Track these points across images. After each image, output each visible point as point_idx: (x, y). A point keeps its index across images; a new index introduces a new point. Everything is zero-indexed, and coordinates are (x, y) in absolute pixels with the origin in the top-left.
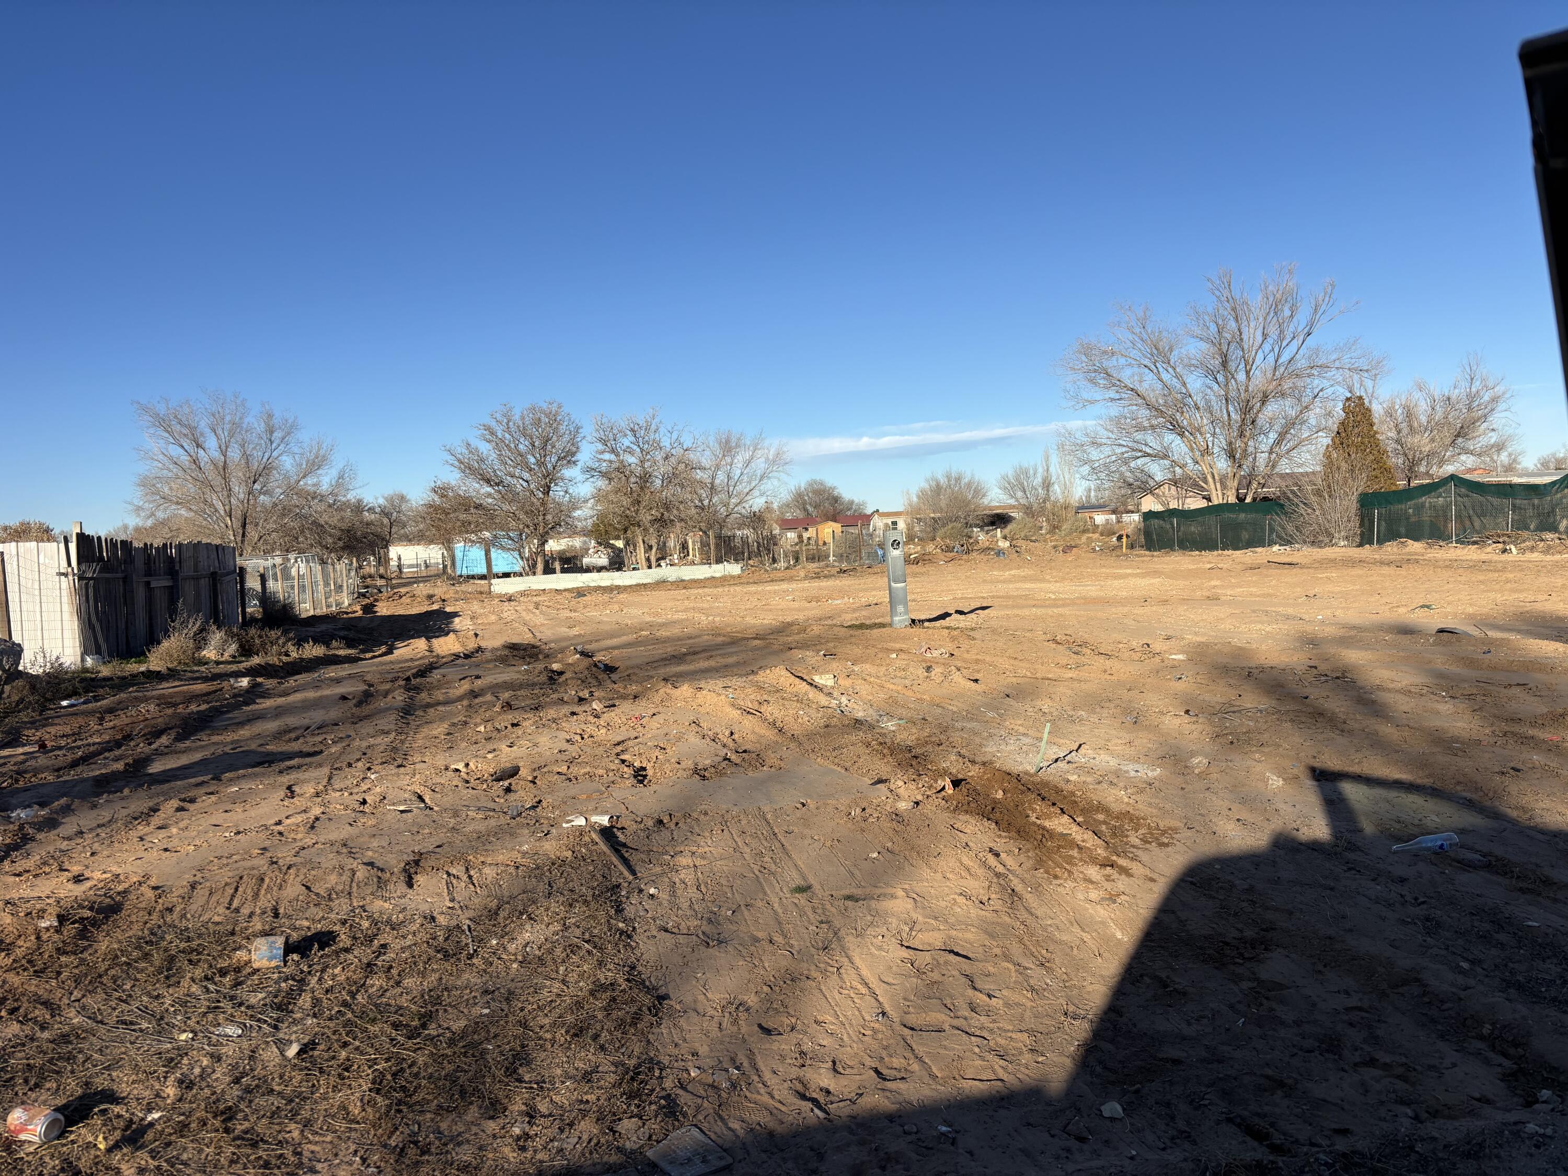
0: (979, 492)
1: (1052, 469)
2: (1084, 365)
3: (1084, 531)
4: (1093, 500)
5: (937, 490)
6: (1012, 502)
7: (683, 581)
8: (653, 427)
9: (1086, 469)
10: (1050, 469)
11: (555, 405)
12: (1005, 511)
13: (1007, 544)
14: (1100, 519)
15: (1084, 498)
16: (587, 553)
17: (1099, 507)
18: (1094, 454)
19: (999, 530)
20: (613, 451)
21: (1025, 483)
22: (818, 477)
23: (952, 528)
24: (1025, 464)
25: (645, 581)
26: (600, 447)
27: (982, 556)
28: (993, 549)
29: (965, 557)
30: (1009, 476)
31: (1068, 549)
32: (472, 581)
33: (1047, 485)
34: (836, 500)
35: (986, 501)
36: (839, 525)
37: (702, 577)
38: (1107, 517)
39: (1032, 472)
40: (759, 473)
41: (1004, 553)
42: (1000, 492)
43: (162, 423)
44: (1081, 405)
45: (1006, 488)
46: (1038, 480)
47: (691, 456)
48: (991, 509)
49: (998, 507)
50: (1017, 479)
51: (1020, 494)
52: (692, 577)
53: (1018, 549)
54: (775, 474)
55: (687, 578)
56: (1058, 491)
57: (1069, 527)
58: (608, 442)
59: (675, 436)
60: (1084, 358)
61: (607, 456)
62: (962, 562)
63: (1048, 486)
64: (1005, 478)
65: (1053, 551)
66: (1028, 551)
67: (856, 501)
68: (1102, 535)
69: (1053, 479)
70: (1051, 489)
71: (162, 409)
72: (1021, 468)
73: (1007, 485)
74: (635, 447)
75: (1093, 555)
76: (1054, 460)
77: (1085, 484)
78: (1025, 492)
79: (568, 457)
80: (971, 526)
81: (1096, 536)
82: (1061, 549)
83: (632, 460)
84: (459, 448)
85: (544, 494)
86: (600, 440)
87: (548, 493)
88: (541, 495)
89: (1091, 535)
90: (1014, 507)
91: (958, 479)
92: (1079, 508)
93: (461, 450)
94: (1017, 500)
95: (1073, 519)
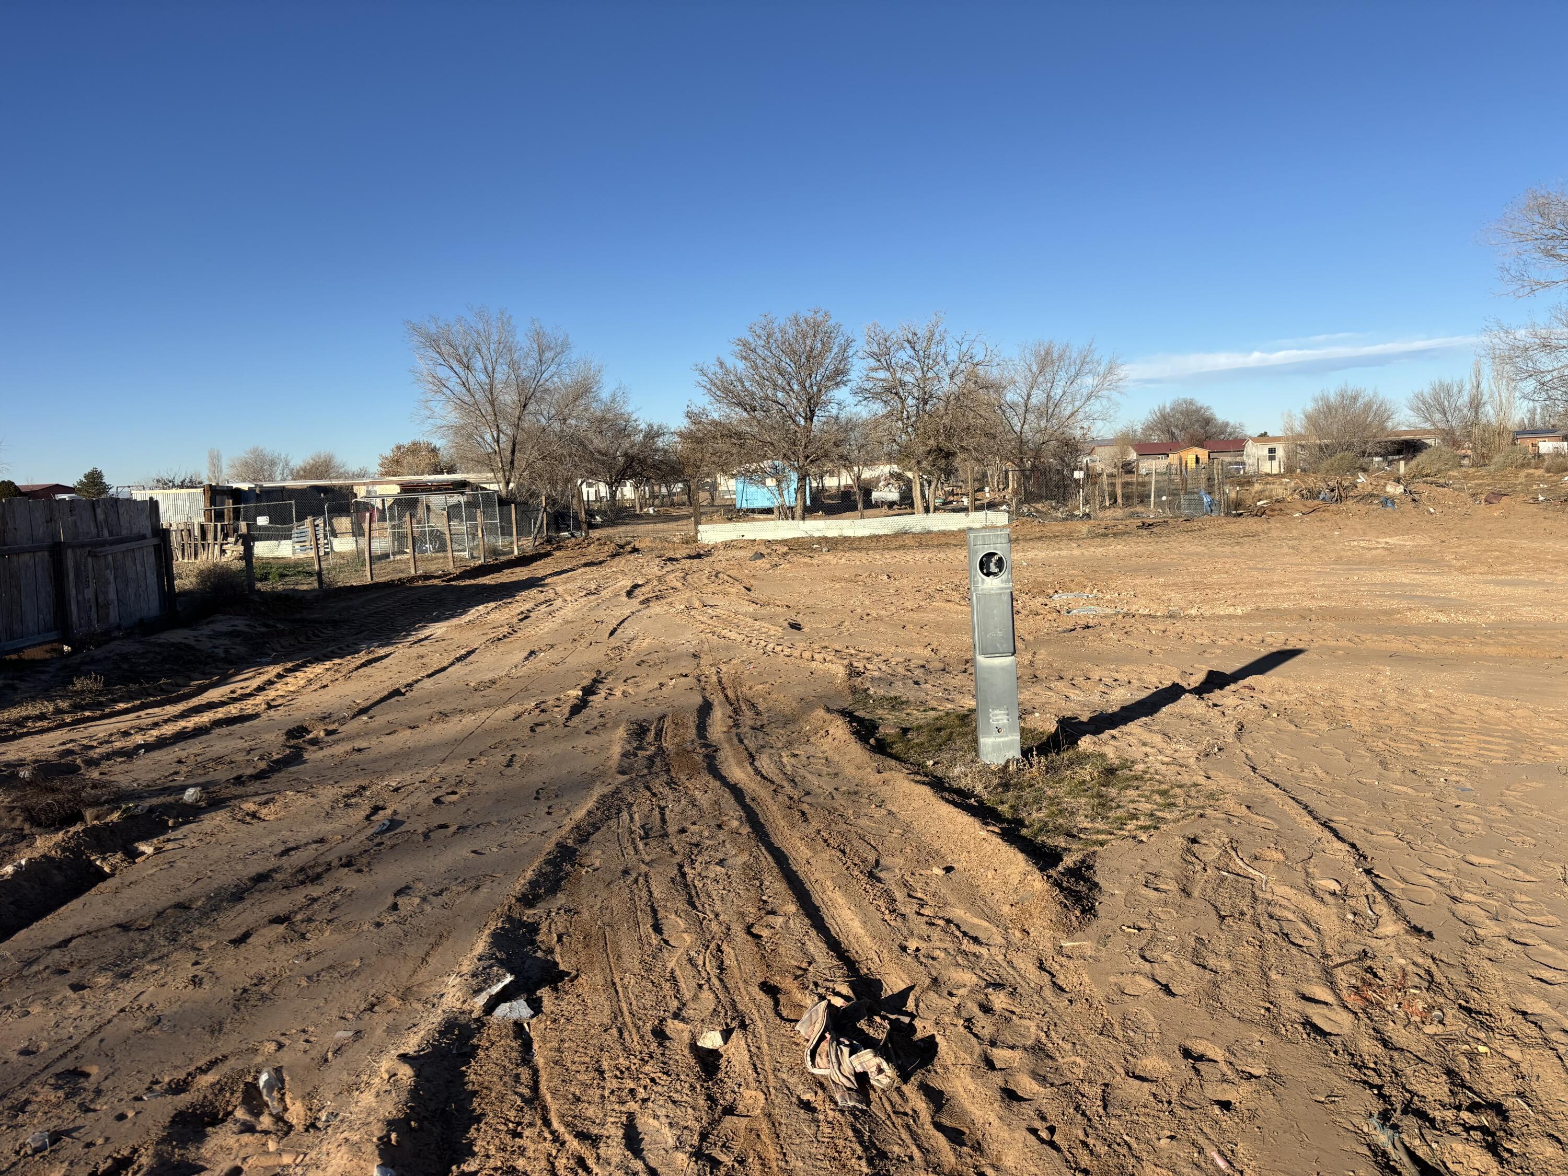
0: (1383, 415)
1: (1484, 386)
2: (1536, 227)
3: (1522, 466)
4: (1539, 423)
5: (1328, 410)
6: (1427, 426)
7: (929, 532)
8: (937, 337)
9: (1530, 385)
10: (1482, 386)
11: (821, 313)
12: (1418, 437)
13: (1400, 489)
14: (1546, 446)
15: (1526, 421)
16: (876, 486)
17: (1548, 432)
18: (1545, 362)
19: (1402, 463)
20: (889, 367)
21: (1446, 403)
22: (1188, 396)
23: (1342, 458)
24: (1447, 380)
25: (881, 532)
26: (873, 363)
27: (1360, 506)
28: (1377, 496)
29: (1333, 507)
30: (1426, 394)
31: (1494, 497)
32: (752, 515)
33: (1476, 404)
34: (1208, 421)
35: (1389, 425)
36: (1206, 452)
37: (955, 528)
38: (1555, 444)
39: (1455, 389)
40: (1085, 392)
41: (1393, 503)
42: (1412, 413)
43: (433, 342)
44: (1528, 289)
45: (1419, 409)
46: (1465, 399)
47: (981, 371)
48: (1398, 434)
49: (1406, 432)
50: (1436, 399)
51: (1438, 416)
52: (943, 528)
53: (1417, 497)
54: (1105, 393)
55: (935, 529)
56: (1491, 412)
57: (1502, 459)
58: (882, 356)
59: (964, 349)
60: (1537, 218)
61: (882, 374)
62: (1327, 515)
63: (1477, 407)
64: (1419, 397)
65: (1470, 501)
66: (1431, 499)
67: (1232, 422)
68: (1548, 471)
69: (1485, 398)
70: (1481, 410)
71: (433, 330)
72: (1441, 384)
73: (1421, 405)
74: (915, 362)
75: (1533, 508)
76: (1487, 372)
77: (1526, 405)
78: (1445, 414)
79: (838, 376)
80: (1370, 455)
81: (1540, 472)
82: (1483, 497)
83: (908, 378)
84: (712, 368)
85: (805, 419)
86: (873, 355)
87: (811, 419)
88: (802, 422)
89: (1532, 471)
90: (1429, 432)
91: (1355, 398)
92: (1518, 433)
93: (713, 368)
94: (1434, 424)
95: (1508, 449)
